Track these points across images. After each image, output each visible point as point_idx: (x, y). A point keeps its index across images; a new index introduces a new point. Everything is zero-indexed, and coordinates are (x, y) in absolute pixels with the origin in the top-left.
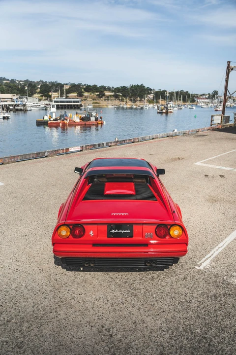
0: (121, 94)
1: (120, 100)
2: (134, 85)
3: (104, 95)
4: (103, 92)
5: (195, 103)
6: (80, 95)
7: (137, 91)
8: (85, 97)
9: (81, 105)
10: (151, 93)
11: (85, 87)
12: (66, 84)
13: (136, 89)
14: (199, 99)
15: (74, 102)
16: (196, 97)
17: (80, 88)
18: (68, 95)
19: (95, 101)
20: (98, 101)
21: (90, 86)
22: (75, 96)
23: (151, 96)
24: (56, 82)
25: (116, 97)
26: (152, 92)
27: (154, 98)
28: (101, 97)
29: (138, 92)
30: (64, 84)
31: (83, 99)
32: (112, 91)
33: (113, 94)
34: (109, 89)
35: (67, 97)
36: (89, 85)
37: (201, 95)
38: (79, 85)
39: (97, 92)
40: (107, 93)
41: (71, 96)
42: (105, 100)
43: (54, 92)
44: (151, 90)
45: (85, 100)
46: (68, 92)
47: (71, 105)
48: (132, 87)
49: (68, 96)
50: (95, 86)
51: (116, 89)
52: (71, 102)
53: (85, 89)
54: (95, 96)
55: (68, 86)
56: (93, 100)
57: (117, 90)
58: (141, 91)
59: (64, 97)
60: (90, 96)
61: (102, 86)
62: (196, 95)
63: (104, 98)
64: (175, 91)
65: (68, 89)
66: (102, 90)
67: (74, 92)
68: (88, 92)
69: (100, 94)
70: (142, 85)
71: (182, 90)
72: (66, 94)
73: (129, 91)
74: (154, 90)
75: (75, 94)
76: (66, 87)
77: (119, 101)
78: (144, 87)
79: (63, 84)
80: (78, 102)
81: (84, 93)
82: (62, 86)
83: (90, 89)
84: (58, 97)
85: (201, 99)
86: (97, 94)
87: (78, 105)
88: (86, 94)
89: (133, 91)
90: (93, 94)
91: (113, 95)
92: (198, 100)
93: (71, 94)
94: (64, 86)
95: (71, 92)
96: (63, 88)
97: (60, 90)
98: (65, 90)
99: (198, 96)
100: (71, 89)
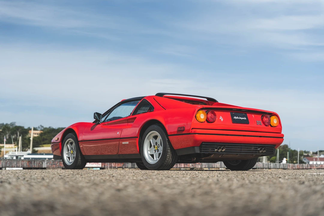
12: (35, 129)
14: (312, 160)
16: (305, 156)
18: (36, 149)
24: (12, 124)
30: (30, 129)
35: (34, 152)
37: (316, 153)
41: (43, 151)
43: (7, 143)
46: (38, 142)
49: (37, 151)
55: (39, 132)
59: (30, 152)
62: (305, 152)
65: (38, 137)
72: (34, 146)
76: (33, 135)
79: (26, 127)
82: (24, 132)
85: (316, 160)
93: (43, 147)
94: (30, 131)
95: (43, 142)
96: (27, 136)
97: (20, 138)
98: (31, 139)
99: (310, 155)
100: (44, 138)
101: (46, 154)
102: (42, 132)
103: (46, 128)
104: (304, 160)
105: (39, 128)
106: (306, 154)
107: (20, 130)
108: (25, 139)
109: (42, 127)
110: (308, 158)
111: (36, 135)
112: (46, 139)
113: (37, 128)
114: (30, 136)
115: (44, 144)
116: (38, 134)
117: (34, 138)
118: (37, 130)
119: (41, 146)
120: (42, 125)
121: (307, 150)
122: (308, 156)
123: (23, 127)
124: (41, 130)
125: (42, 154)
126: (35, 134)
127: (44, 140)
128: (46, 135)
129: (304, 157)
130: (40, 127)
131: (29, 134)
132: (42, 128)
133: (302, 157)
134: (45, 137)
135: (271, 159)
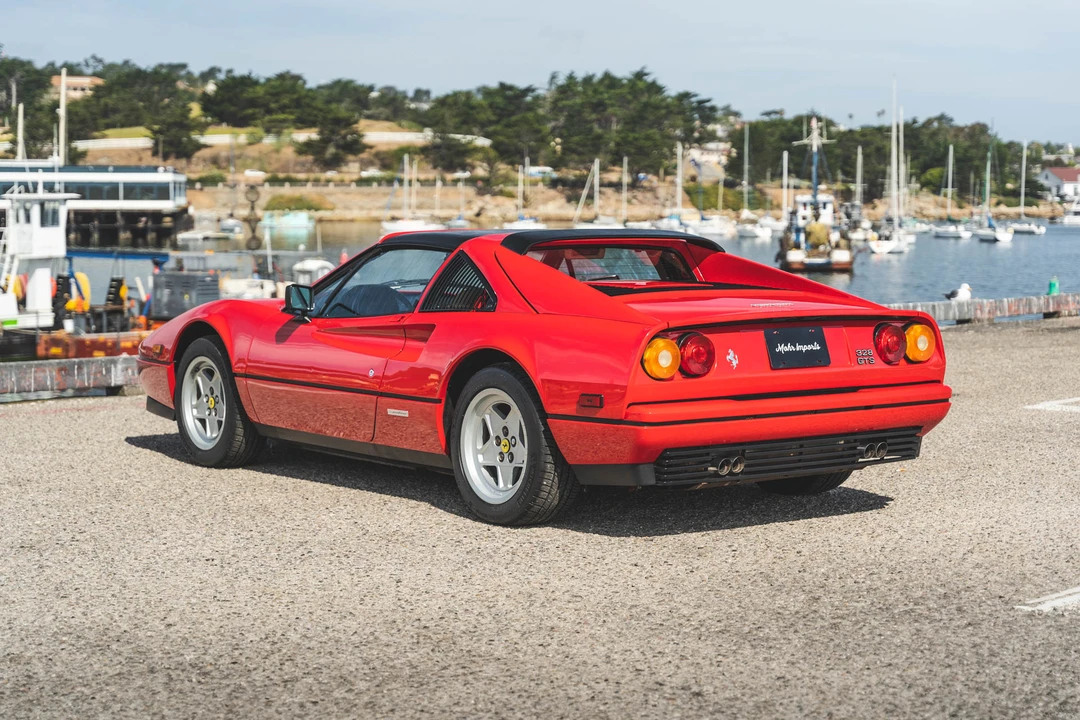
0: (483, 142)
1: (472, 181)
2: (580, 75)
3: (355, 147)
4: (348, 123)
5: (1043, 209)
6: (175, 144)
7: (605, 123)
8: (215, 161)
9: (182, 219)
10: (712, 137)
11: (211, 88)
12: (73, 71)
13: (599, 106)
14: (1073, 180)
15: (132, 192)
16: (1046, 165)
17: (174, 93)
18: (82, 146)
19: (287, 190)
20: (308, 191)
21: (247, 81)
22: (139, 152)
23: (711, 161)
25: (446, 158)
26: (719, 129)
27: (733, 167)
28: (334, 163)
29: (615, 127)
30: (53, 71)
31: (198, 170)
32: (420, 121)
33: (423, 137)
34: (393, 107)
35: (74, 160)
36: (239, 72)
38: (166, 77)
39: (303, 123)
40: (380, 135)
41: (105, 153)
42: (363, 182)
44: (707, 112)
45: (208, 182)
46: (88, 120)
47: (110, 215)
48: (567, 89)
49: (83, 154)
50: (287, 86)
51: (442, 102)
52: (111, 191)
53: (207, 103)
54: (289, 153)
55: (86, 82)
56: (274, 181)
57: (457, 111)
58: (633, 122)
59: (57, 160)
60: (253, 151)
61: (338, 83)
62: (1049, 148)
63: (353, 169)
64: (896, 118)
65: (86, 103)
66: (342, 109)
67: (131, 120)
68: (238, 122)
69: (325, 142)
70: (640, 75)
71: (941, 118)
72: (72, 136)
73: (542, 120)
74: (729, 112)
75: (137, 140)
76: (66, 91)
77: (470, 191)
78: (655, 88)
79: (41, 64)
80: (162, 191)
81: (202, 128)
82: (35, 81)
83: (253, 103)
84: (12, 153)
86: (302, 136)
87: (156, 216)
88: (219, 138)
89: (575, 119)
90: (269, 141)
91: (424, 151)
92: (1068, 189)
93: (104, 137)
94: (55, 80)
95: (102, 121)
96: (47, 99)
97: (21, 107)
98: (62, 112)
99: (1065, 159)
100: (106, 105)
101: (118, 169)
102: (100, 81)
103: (112, 67)
104: (1042, 180)
105: (87, 65)
106: (1052, 157)
107: (18, 74)
108: (40, 109)
109: (100, 61)
110: (1058, 169)
111: (78, 95)
112: (115, 111)
113: (78, 65)
114: (55, 97)
115: (108, 126)
116: (83, 89)
117: (72, 105)
118: (80, 74)
119: (96, 134)
120: (99, 56)
121: (1054, 142)
122: (1058, 163)
123: (29, 63)
124: (95, 75)
125: (103, 169)
126: (75, 89)
127: (106, 112)
128: (114, 96)
129: (1043, 168)
130: (91, 62)
131: (52, 90)
132: (100, 68)
133: (1037, 169)
134: (110, 101)
135: (923, 178)
